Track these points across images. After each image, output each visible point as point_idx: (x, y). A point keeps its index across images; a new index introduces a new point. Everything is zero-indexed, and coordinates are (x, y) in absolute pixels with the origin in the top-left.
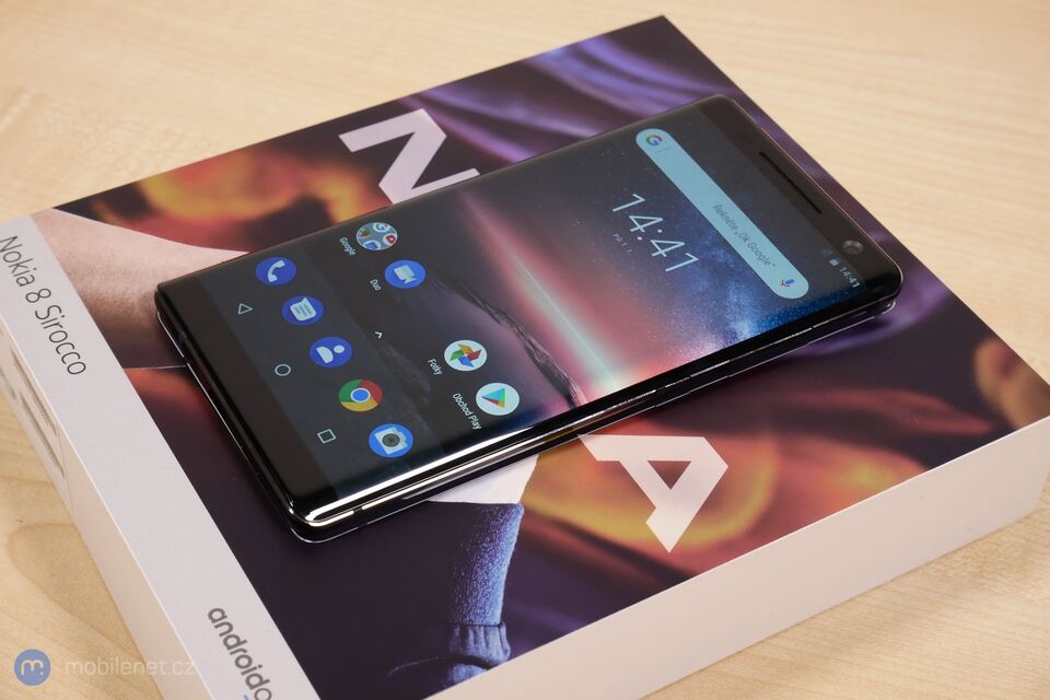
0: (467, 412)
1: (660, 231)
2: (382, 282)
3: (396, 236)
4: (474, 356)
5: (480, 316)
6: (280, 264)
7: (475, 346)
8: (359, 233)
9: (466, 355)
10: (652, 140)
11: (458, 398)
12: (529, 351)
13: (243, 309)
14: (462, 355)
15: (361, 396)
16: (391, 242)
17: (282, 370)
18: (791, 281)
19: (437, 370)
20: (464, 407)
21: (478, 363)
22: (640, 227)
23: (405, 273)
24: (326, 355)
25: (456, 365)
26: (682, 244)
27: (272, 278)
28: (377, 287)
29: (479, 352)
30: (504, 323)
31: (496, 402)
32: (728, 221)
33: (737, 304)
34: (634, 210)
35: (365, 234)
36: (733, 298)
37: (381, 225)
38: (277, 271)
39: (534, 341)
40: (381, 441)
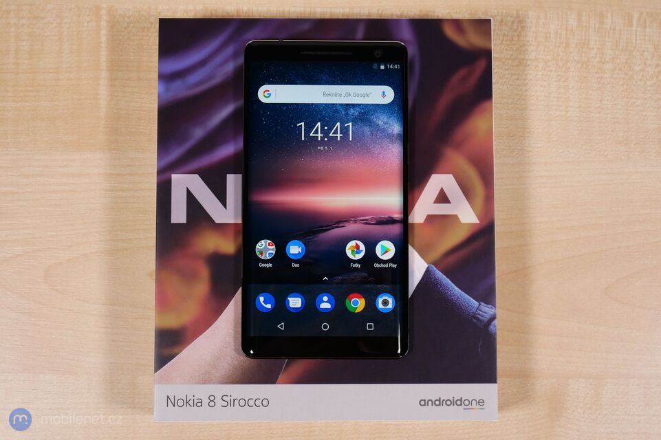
0: (386, 266)
1: (326, 128)
2: (296, 262)
3: (270, 241)
4: (357, 247)
5: (336, 232)
6: (262, 299)
7: (352, 243)
8: (260, 256)
9: (355, 250)
10: (266, 95)
11: (377, 265)
12: (367, 223)
13: (281, 326)
14: (354, 251)
15: (356, 303)
16: (272, 245)
17: (325, 327)
18: (384, 92)
19: (357, 265)
20: (382, 265)
21: (362, 247)
22: (319, 135)
23: (295, 249)
24: (325, 305)
25: (358, 257)
26: (338, 124)
27: (269, 306)
28: (297, 265)
29: (356, 244)
30: (346, 224)
31: (386, 252)
32: (335, 95)
33: (385, 123)
34: (308, 131)
35: (262, 254)
36: (381, 123)
37: (259, 244)
38: (265, 302)
39: (362, 218)
40: (383, 307)
